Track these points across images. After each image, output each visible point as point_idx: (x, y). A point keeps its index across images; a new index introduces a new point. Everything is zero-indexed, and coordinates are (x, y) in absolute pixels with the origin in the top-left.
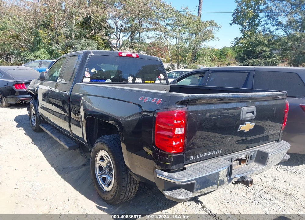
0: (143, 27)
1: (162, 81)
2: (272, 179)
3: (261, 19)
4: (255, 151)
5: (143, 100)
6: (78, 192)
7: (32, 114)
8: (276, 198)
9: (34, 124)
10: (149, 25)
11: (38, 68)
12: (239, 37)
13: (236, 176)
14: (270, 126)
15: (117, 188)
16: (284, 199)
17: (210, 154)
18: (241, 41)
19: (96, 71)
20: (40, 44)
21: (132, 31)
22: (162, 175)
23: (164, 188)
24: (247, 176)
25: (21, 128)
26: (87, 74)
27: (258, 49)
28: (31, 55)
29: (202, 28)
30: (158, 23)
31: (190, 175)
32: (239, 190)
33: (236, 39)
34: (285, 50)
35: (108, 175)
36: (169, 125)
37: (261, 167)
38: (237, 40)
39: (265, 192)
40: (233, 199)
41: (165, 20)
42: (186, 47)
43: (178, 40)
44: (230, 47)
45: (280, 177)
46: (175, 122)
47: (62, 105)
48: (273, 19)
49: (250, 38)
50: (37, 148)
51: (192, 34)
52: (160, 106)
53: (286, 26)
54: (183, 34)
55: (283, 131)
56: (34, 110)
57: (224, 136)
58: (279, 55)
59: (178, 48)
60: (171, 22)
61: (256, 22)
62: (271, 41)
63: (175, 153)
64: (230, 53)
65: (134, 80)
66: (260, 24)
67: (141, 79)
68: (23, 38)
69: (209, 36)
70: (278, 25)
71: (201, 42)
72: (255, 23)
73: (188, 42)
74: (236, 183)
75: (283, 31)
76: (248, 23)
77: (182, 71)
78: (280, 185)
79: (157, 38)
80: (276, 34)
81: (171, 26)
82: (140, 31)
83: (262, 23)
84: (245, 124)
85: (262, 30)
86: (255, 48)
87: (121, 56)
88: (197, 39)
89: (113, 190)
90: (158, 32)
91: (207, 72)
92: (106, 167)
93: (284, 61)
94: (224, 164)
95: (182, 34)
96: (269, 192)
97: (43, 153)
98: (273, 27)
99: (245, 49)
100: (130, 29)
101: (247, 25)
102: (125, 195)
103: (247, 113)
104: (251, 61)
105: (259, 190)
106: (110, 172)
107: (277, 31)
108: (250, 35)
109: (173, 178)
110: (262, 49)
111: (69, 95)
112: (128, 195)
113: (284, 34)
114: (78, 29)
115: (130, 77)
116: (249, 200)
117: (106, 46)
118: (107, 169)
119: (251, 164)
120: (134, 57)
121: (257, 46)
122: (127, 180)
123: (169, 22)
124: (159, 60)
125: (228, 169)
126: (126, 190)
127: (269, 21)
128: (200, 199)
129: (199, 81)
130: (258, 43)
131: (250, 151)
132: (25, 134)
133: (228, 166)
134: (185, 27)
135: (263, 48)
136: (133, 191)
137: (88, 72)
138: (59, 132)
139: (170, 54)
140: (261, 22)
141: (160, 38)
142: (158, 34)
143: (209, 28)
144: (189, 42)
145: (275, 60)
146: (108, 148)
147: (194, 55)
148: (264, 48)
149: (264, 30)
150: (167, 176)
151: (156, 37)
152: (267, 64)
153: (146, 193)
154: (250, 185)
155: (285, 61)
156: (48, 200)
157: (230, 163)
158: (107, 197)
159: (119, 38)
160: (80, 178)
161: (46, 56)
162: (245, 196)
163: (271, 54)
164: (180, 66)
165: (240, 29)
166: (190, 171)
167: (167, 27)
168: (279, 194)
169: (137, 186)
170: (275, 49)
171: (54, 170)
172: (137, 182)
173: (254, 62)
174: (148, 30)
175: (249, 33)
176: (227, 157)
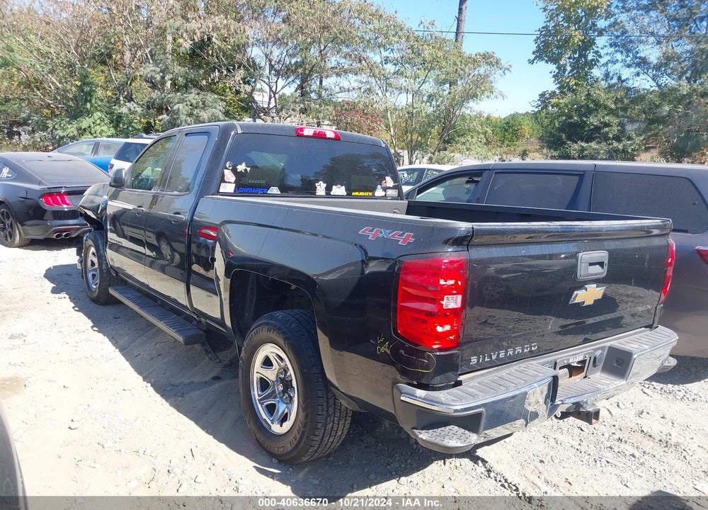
0: (329, 65)
1: (390, 192)
2: (633, 412)
3: (600, 51)
4: (602, 349)
5: (370, 234)
6: (211, 437)
7: (89, 263)
8: (644, 453)
9: (95, 287)
10: (343, 60)
11: (92, 157)
12: (550, 92)
13: (565, 400)
14: (628, 296)
15: (305, 426)
16: (662, 454)
17: (511, 353)
18: (554, 101)
19: (249, 169)
20: (91, 100)
21: (304, 73)
22: (413, 396)
23: (415, 424)
24: (586, 402)
25: (63, 295)
26: (229, 175)
27: (593, 120)
28: (69, 127)
29: (467, 70)
30: (365, 57)
31: (474, 396)
32: (564, 436)
33: (542, 95)
34: (652, 122)
35: (281, 398)
36: (429, 289)
37: (616, 383)
38: (544, 99)
39: (620, 440)
40: (552, 453)
41: (382, 50)
42: (428, 112)
43: (410, 96)
44: (527, 113)
45: (652, 407)
46: (442, 282)
47: (155, 243)
48: (628, 51)
49: (576, 94)
50: (106, 339)
51: (443, 82)
52: (409, 247)
53: (657, 68)
54: (422, 82)
55: (662, 305)
56: (93, 254)
57: (531, 317)
58: (641, 135)
59: (411, 114)
60: (397, 55)
61: (590, 58)
62: (622, 101)
63: (440, 350)
64: (527, 127)
65: (328, 189)
66: (598, 61)
67: (344, 187)
68: (50, 87)
69: (483, 88)
70: (638, 65)
71: (463, 102)
72: (586, 60)
73: (434, 103)
74: (565, 415)
75: (650, 79)
76: (571, 60)
77: (421, 169)
78: (653, 425)
79: (362, 90)
80: (634, 86)
81: (395, 64)
82: (322, 73)
83: (603, 61)
84: (586, 289)
85: (602, 77)
86: (586, 117)
87: (302, 136)
88: (455, 96)
89: (296, 431)
90: (363, 78)
91: (485, 174)
92: (277, 381)
93: (650, 148)
94: (541, 375)
95: (419, 82)
96: (629, 440)
97: (121, 351)
98: (627, 69)
99: (564, 118)
100: (300, 70)
101: (568, 64)
102: (321, 442)
103: (591, 264)
104: (576, 146)
105: (607, 435)
106: (284, 391)
107: (637, 78)
108: (574, 87)
109: (436, 402)
110: (602, 120)
111: (189, 221)
112: (328, 441)
113: (651, 87)
114: (179, 68)
115: (321, 182)
116: (587, 457)
117: (243, 108)
118: (278, 385)
119: (593, 376)
120: (329, 138)
121: (590, 112)
122: (328, 409)
123: (392, 55)
124: (384, 145)
125: (549, 384)
126: (325, 430)
127: (619, 56)
128: (480, 452)
129: (467, 193)
130: (592, 106)
131: (593, 347)
132: (73, 308)
133: (550, 379)
134: (429, 65)
135: (603, 117)
136: (339, 433)
137: (232, 170)
138: (155, 304)
139: (392, 129)
140: (600, 57)
141: (369, 90)
142: (364, 81)
143: (482, 71)
144: (437, 101)
145: (631, 145)
146: (285, 339)
147: (448, 131)
148: (607, 118)
149: (607, 75)
150: (423, 397)
151: (360, 88)
152: (613, 154)
153: (363, 441)
154: (594, 421)
155: (653, 148)
156: (148, 452)
157: (553, 373)
158: (278, 448)
159: (274, 89)
160: (211, 406)
161: (105, 128)
162: (579, 447)
163: (622, 131)
164: (414, 156)
165: (553, 74)
166: (472, 387)
167: (385, 66)
168: (652, 444)
169: (347, 422)
170: (632, 121)
171: (152, 388)
172: (347, 413)
173: (583, 149)
174: (340, 72)
175: (574, 83)
176: (546, 360)
